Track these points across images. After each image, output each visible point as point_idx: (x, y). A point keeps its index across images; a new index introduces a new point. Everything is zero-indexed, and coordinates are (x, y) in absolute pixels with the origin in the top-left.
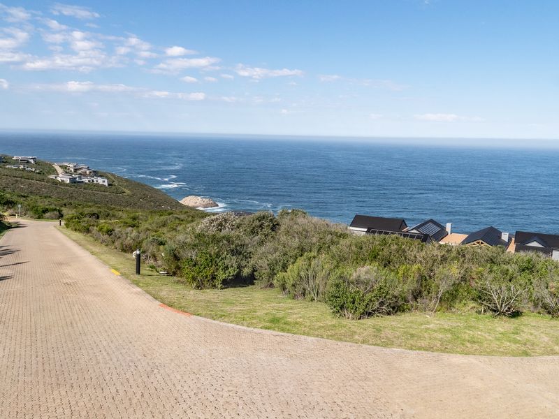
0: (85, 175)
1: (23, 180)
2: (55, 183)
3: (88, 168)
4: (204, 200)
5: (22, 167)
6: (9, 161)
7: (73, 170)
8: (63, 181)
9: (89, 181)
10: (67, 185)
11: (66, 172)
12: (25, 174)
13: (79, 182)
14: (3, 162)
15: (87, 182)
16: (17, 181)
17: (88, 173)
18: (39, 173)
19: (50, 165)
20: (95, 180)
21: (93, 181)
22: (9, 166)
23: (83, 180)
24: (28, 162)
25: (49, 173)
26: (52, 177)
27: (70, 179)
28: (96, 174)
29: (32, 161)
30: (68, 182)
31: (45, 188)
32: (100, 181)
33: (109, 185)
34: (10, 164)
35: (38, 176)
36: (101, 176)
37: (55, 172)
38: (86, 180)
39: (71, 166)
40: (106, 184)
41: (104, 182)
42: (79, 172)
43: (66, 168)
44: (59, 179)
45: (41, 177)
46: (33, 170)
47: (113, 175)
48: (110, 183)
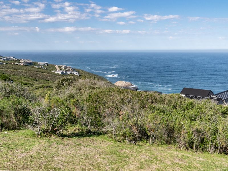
0: (69, 70)
1: (40, 73)
2: (54, 74)
3: (71, 68)
4: (126, 83)
5: (40, 67)
6: (36, 64)
7: (64, 68)
8: (58, 73)
9: (70, 73)
10: (60, 75)
11: (61, 69)
12: (41, 70)
13: (65, 74)
14: (33, 65)
15: (69, 74)
16: (37, 73)
17: (70, 70)
18: (48, 70)
19: (54, 66)
20: (73, 73)
21: (72, 73)
22: (35, 67)
23: (67, 73)
24: (44, 65)
25: (53, 70)
26: (53, 71)
27: (61, 72)
28: (74, 70)
29: (46, 64)
30: (60, 74)
31: (50, 77)
32: (75, 73)
33: (79, 75)
34: (36, 66)
35: (47, 71)
36: (76, 71)
37: (56, 69)
38: (68, 73)
39: (63, 67)
40: (78, 75)
41: (77, 74)
42: (66, 69)
43: (61, 67)
44: (56, 72)
45: (48, 71)
46: (46, 68)
47: (82, 71)
48: (80, 74)
